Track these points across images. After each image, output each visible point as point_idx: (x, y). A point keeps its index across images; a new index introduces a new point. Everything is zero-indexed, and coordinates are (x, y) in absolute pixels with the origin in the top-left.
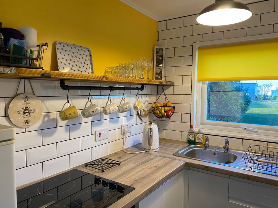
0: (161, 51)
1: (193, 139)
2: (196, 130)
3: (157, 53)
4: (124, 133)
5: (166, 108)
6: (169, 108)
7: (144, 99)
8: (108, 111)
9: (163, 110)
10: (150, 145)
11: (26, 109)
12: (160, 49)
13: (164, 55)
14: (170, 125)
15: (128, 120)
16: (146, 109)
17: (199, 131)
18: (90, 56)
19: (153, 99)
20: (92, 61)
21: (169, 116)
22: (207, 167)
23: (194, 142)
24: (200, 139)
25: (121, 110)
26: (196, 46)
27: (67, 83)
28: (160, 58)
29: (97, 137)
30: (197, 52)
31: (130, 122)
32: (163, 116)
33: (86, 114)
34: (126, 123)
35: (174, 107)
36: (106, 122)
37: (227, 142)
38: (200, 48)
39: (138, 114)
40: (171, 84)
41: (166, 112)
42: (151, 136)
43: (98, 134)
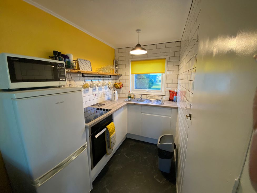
0: (116, 62)
1: (130, 96)
2: (131, 93)
3: (115, 62)
4: (104, 95)
5: (120, 85)
6: (121, 85)
7: (111, 81)
8: (99, 86)
9: (119, 86)
10: (115, 98)
11: (70, 84)
12: (116, 61)
13: (118, 63)
14: (121, 92)
15: (105, 90)
16: (112, 85)
17: (132, 93)
18: (90, 64)
19: (115, 81)
20: (91, 66)
21: (121, 88)
22: (134, 104)
23: (130, 97)
24: (132, 96)
25: (103, 85)
26: (130, 60)
27: (84, 75)
28: (117, 65)
29: (95, 96)
30: (131, 63)
31: (106, 91)
32: (119, 88)
33: (92, 86)
34: (105, 91)
35: (123, 84)
36: (97, 90)
37: (141, 96)
38: (132, 61)
39: (109, 87)
40: (121, 75)
41: (120, 86)
42: (115, 95)
43: (95, 95)
